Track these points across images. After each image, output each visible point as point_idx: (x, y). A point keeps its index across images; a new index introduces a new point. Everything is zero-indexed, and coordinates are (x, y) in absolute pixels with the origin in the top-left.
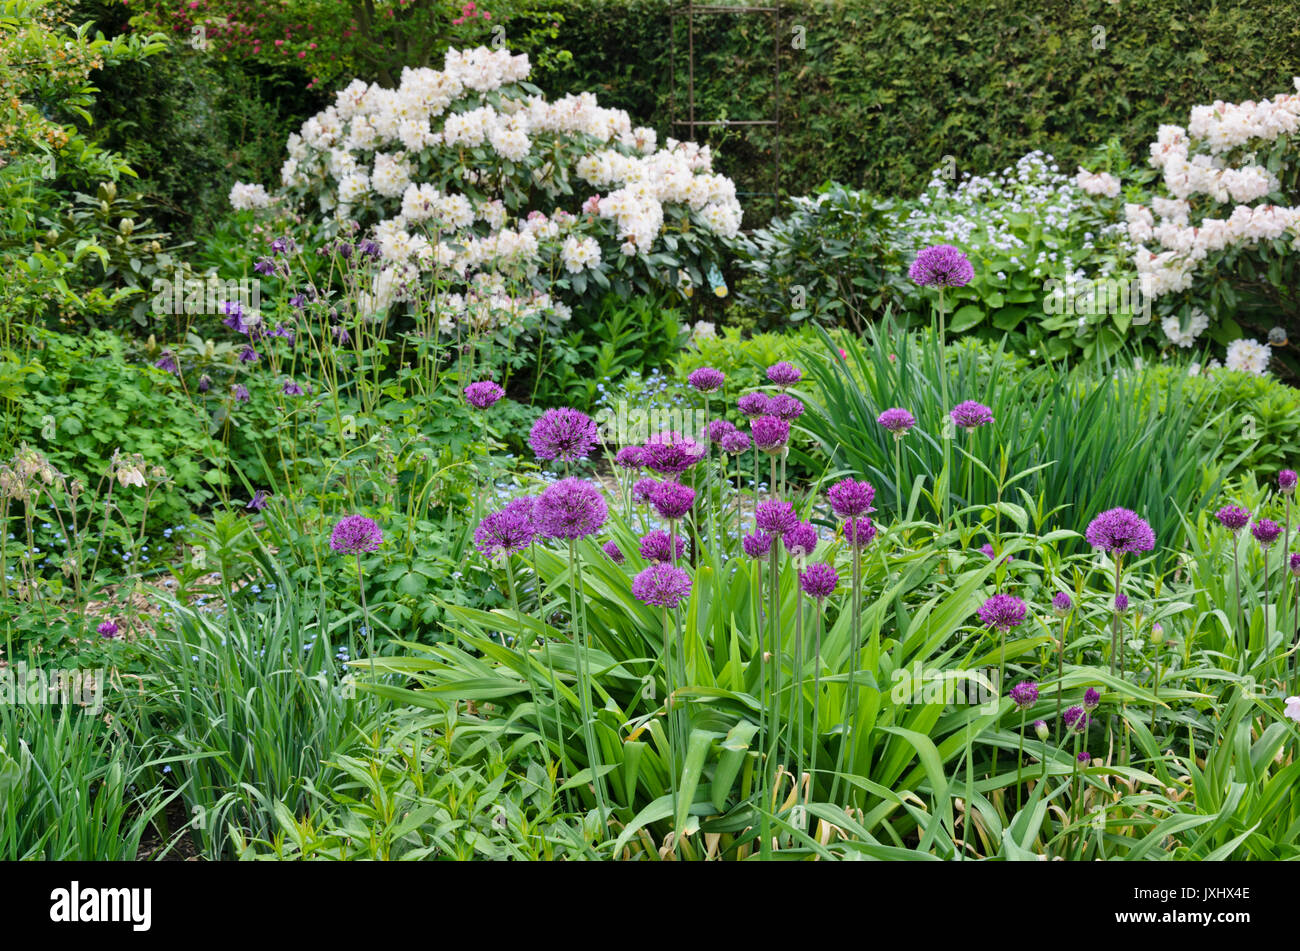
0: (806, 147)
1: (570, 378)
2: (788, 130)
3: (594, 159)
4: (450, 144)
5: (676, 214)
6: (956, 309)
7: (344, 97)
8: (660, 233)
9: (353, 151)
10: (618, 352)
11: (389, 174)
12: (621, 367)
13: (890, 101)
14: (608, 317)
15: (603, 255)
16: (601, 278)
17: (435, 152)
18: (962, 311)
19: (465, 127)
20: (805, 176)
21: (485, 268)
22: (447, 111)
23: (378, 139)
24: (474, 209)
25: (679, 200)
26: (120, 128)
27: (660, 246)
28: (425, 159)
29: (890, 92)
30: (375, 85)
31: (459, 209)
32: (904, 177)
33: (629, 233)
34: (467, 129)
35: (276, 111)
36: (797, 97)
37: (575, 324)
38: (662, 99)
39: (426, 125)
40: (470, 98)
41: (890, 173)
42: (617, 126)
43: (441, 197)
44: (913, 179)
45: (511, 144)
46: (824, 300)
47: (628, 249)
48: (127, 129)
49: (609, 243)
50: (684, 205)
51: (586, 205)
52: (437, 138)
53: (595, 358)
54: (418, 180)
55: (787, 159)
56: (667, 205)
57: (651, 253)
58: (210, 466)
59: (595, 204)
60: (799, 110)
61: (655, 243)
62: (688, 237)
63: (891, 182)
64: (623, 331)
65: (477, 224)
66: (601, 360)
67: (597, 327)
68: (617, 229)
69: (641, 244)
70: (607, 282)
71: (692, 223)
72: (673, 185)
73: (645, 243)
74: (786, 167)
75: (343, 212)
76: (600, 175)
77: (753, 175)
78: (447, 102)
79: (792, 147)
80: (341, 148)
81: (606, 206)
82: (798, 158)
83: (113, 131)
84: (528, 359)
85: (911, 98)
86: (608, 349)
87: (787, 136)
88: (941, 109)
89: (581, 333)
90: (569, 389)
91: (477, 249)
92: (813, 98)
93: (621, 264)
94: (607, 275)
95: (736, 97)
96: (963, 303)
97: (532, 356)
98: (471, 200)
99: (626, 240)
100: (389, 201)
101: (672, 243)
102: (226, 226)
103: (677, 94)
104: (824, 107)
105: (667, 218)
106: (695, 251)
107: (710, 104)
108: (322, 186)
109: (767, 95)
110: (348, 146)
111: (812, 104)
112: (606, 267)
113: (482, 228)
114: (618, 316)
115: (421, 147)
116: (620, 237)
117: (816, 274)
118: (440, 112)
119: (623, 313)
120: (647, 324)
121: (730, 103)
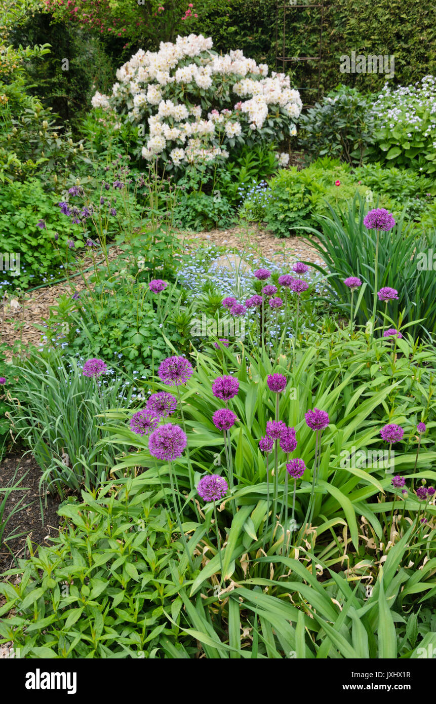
0: (332, 66)
1: (228, 183)
2: (325, 59)
3: (239, 84)
4: (178, 82)
5: (274, 109)
6: (390, 149)
7: (135, 58)
8: (266, 118)
9: (139, 83)
10: (249, 170)
11: (153, 95)
12: (249, 177)
13: (369, 46)
14: (244, 156)
15: (242, 130)
16: (241, 140)
17: (172, 85)
18: (392, 150)
19: (185, 74)
20: (331, 79)
21: (193, 137)
22: (177, 66)
23: (149, 78)
24: (188, 110)
25: (275, 103)
26: (53, 62)
27: (266, 125)
28: (167, 89)
29: (369, 42)
30: (148, 51)
31: (181, 111)
32: (373, 81)
33: (253, 120)
34: (185, 76)
35: (111, 58)
36: (330, 43)
37: (230, 160)
38: (273, 44)
39: (168, 74)
40: (187, 60)
41: (367, 79)
42: (250, 67)
43: (175, 105)
44: (377, 81)
45: (203, 82)
46: (334, 145)
47: (253, 127)
48: (56, 62)
49: (245, 124)
50: (278, 104)
51: (236, 106)
52: (173, 79)
53: (238, 174)
54: (165, 98)
55: (324, 72)
56: (270, 105)
57: (263, 128)
58: (76, 239)
59: (239, 106)
60: (330, 49)
61: (264, 124)
62: (279, 120)
63: (367, 83)
64: (251, 161)
65: (190, 117)
66: (241, 175)
67: (240, 160)
68: (248, 118)
69: (258, 125)
70: (244, 142)
71: (280, 113)
72: (273, 97)
73: (260, 124)
74: (323, 75)
75: (136, 110)
76: (242, 91)
77: (310, 79)
78: (177, 62)
79: (326, 66)
80: (135, 82)
81: (245, 107)
82: (329, 71)
83: (50, 63)
84: (210, 179)
85: (378, 44)
86: (244, 169)
87: (325, 61)
88: (390, 49)
89: (234, 163)
90: (227, 187)
91: (189, 128)
92: (336, 44)
93: (250, 133)
94: (243, 138)
95: (304, 43)
96: (393, 146)
97: (211, 177)
98: (187, 107)
99: (252, 123)
100: (154, 106)
101: (271, 123)
102: (91, 115)
103: (279, 42)
104: (341, 48)
105: (270, 111)
106: (281, 125)
107: (293, 47)
108: (127, 97)
109: (318, 42)
110: (137, 81)
111: (336, 47)
112: (243, 134)
113: (192, 118)
114: (248, 156)
115: (166, 84)
116: (249, 122)
117: (332, 133)
118: (174, 67)
119: (251, 153)
120: (261, 158)
121: (301, 46)
